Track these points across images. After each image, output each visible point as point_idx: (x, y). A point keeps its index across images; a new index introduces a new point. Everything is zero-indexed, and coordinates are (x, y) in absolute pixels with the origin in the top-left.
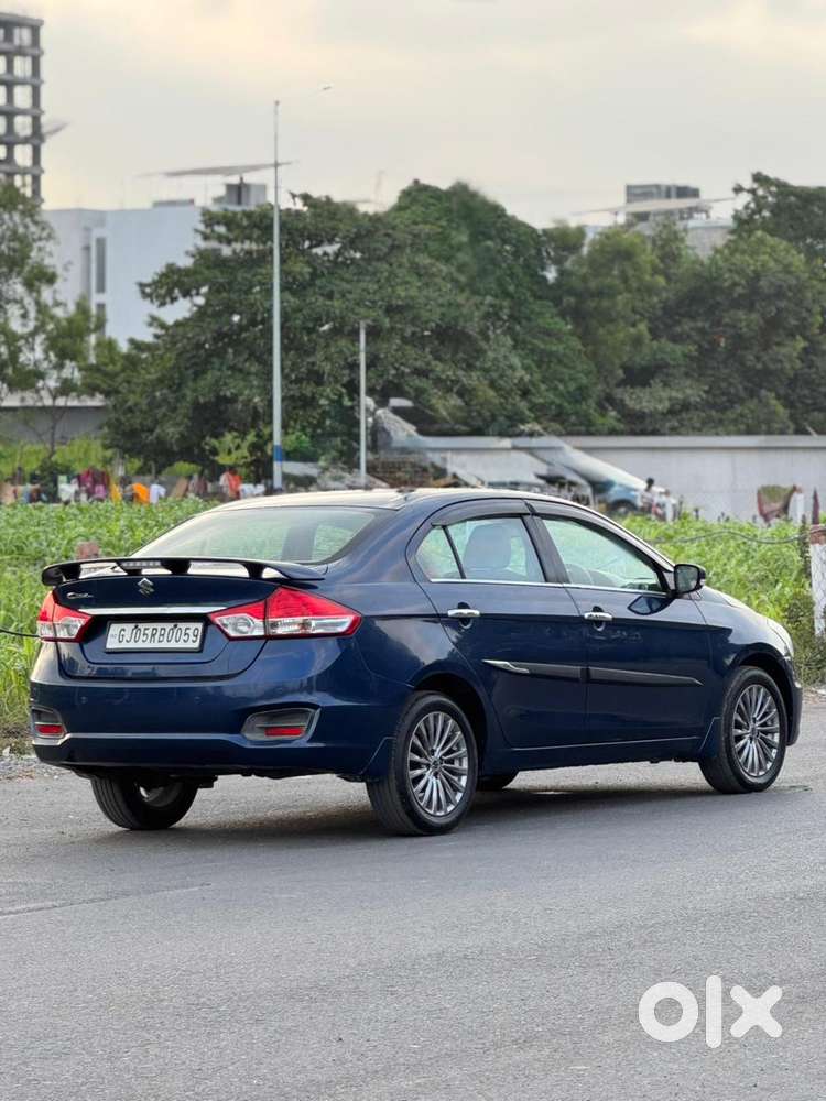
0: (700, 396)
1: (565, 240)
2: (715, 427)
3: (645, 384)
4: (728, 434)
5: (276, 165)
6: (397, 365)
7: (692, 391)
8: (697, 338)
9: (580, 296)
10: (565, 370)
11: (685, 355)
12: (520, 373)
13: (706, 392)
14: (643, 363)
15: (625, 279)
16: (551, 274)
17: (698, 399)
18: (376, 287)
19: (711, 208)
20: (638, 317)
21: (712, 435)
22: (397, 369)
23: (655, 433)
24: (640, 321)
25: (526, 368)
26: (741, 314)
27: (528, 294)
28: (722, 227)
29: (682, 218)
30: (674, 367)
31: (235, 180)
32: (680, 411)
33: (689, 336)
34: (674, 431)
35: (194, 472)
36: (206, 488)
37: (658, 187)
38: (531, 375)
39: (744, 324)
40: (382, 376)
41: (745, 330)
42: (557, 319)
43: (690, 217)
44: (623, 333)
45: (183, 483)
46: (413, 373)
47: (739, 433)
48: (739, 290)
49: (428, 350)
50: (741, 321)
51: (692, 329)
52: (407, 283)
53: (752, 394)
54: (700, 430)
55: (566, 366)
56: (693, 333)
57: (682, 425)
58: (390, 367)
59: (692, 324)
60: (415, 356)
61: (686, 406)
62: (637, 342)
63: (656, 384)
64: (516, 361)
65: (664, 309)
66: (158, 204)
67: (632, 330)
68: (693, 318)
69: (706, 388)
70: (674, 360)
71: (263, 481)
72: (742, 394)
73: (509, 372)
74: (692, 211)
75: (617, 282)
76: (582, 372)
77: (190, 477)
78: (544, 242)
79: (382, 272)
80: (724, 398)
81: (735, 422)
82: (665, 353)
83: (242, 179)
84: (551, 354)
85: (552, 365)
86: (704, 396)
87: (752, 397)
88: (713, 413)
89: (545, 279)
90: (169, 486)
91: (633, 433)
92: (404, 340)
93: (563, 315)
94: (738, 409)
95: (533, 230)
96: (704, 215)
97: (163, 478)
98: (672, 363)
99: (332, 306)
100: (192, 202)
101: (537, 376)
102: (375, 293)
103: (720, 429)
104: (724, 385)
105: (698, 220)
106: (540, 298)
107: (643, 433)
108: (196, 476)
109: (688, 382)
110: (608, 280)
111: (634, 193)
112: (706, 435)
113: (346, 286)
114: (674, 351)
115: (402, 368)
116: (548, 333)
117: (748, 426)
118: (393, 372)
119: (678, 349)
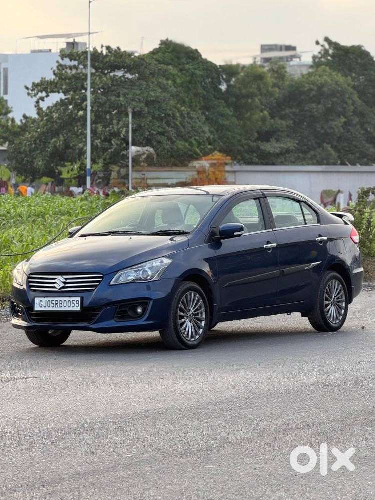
0: (295, 147)
1: (230, 71)
2: (302, 161)
3: (268, 141)
4: (308, 165)
5: (90, 34)
6: (150, 130)
7: (290, 144)
8: (293, 118)
9: (238, 97)
10: (230, 133)
11: (287, 126)
12: (208, 135)
13: (297, 144)
14: (267, 130)
15: (259, 89)
16: (224, 87)
17: (294, 148)
18: (140, 92)
19: (301, 56)
20: (264, 107)
21: (300, 165)
22: (150, 132)
23: (274, 164)
24: (265, 110)
25: (211, 132)
26: (314, 105)
27: (212, 97)
28: (306, 66)
29: (287, 61)
30: (282, 132)
31: (71, 40)
32: (285, 154)
33: (289, 117)
34: (282, 164)
35: (49, 182)
36: (55, 189)
37: (276, 46)
38: (214, 136)
39: (315, 110)
40: (142, 135)
41: (316, 113)
42: (226, 109)
43: (292, 60)
44: (258, 116)
45: (44, 187)
46: (157, 134)
47: (314, 164)
48: (314, 93)
49: (164, 123)
50: (314, 109)
51: (291, 113)
52: (154, 90)
53: (320, 145)
54: (294, 163)
55: (230, 131)
56: (291, 115)
57: (286, 161)
58: (146, 131)
59: (291, 111)
60: (158, 125)
61: (288, 151)
62: (264, 120)
63: (273, 141)
64: (206, 129)
65: (277, 103)
66: (34, 52)
67: (262, 114)
68: (291, 108)
69: (297, 142)
70: (282, 128)
71: (83, 186)
72: (315, 146)
73: (203, 135)
74: (292, 57)
75: (256, 91)
76: (237, 134)
77: (47, 184)
78: (221, 72)
79: (143, 86)
80: (306, 147)
81: (312, 159)
82: (278, 124)
83: (74, 40)
84: (223, 126)
85: (224, 132)
86: (296, 146)
87: (319, 147)
88: (301, 155)
89: (221, 90)
90: (37, 188)
91: (263, 164)
92: (154, 118)
93: (229, 106)
94: (312, 153)
95: (216, 66)
96: (298, 60)
97: (34, 184)
98: (281, 130)
99: (120, 101)
100: (50, 51)
101: (217, 137)
102: (139, 95)
103: (304, 163)
104: (305, 141)
105: (296, 61)
106: (218, 99)
107: (267, 164)
108: (50, 184)
109: (289, 140)
110: (251, 90)
111: (265, 49)
112: (297, 165)
113: (126, 91)
114: (283, 124)
115: (152, 132)
116: (223, 115)
117: (318, 161)
118: (148, 133)
119: (284, 123)
